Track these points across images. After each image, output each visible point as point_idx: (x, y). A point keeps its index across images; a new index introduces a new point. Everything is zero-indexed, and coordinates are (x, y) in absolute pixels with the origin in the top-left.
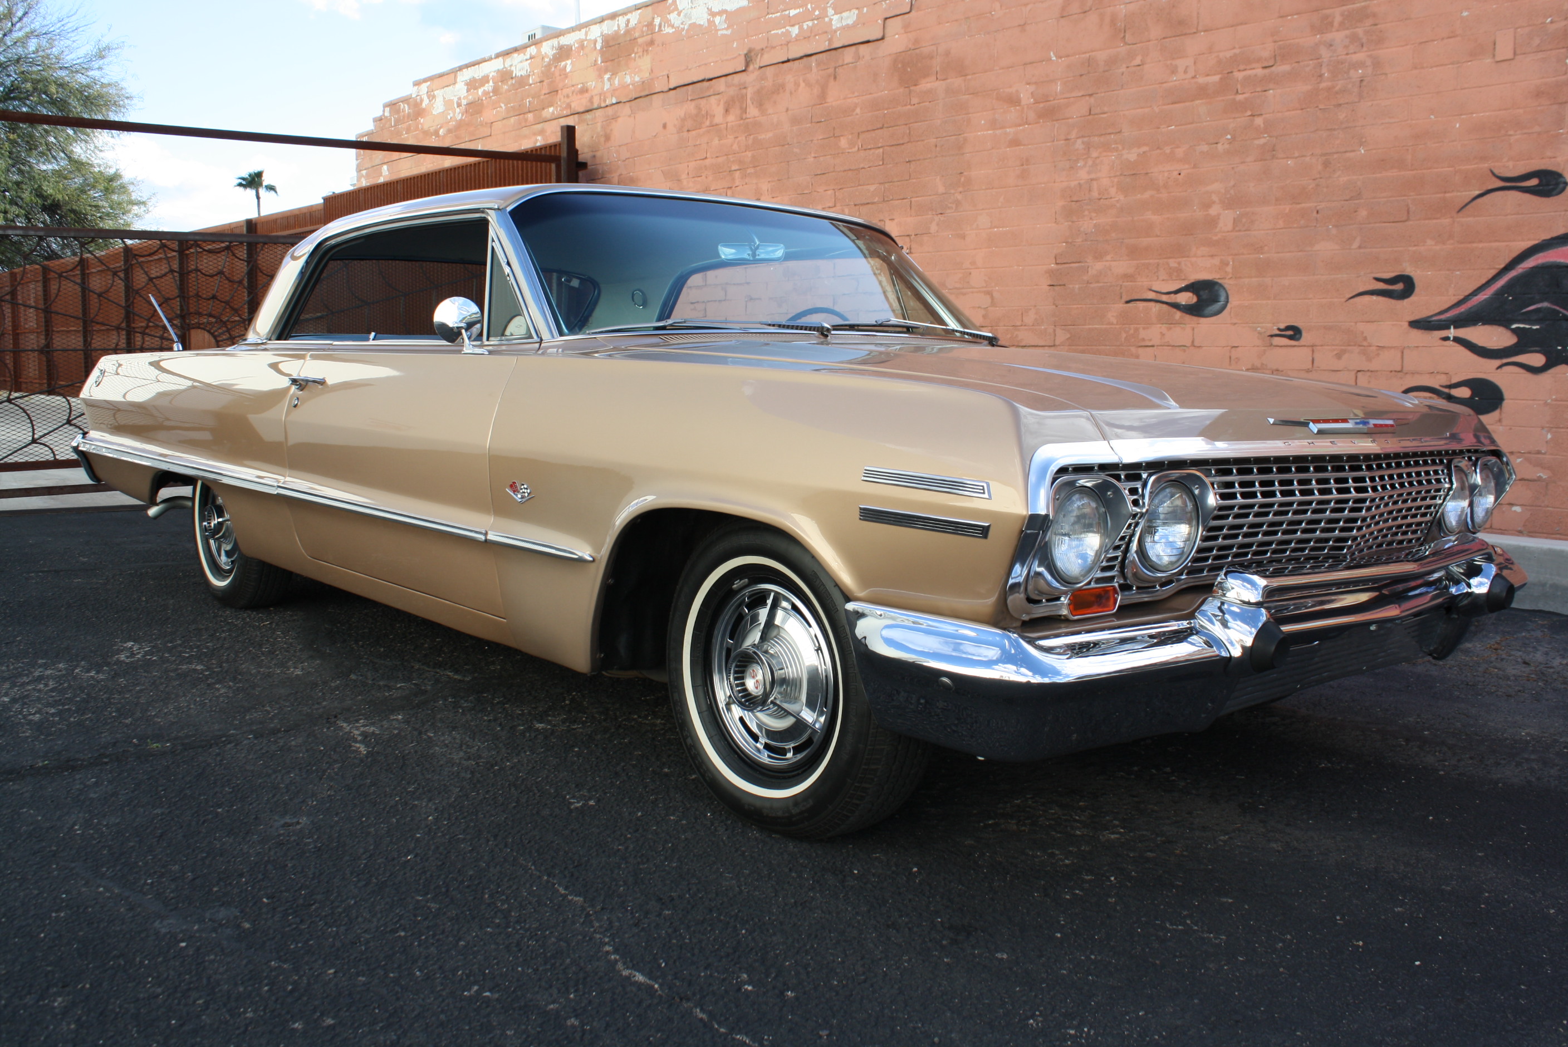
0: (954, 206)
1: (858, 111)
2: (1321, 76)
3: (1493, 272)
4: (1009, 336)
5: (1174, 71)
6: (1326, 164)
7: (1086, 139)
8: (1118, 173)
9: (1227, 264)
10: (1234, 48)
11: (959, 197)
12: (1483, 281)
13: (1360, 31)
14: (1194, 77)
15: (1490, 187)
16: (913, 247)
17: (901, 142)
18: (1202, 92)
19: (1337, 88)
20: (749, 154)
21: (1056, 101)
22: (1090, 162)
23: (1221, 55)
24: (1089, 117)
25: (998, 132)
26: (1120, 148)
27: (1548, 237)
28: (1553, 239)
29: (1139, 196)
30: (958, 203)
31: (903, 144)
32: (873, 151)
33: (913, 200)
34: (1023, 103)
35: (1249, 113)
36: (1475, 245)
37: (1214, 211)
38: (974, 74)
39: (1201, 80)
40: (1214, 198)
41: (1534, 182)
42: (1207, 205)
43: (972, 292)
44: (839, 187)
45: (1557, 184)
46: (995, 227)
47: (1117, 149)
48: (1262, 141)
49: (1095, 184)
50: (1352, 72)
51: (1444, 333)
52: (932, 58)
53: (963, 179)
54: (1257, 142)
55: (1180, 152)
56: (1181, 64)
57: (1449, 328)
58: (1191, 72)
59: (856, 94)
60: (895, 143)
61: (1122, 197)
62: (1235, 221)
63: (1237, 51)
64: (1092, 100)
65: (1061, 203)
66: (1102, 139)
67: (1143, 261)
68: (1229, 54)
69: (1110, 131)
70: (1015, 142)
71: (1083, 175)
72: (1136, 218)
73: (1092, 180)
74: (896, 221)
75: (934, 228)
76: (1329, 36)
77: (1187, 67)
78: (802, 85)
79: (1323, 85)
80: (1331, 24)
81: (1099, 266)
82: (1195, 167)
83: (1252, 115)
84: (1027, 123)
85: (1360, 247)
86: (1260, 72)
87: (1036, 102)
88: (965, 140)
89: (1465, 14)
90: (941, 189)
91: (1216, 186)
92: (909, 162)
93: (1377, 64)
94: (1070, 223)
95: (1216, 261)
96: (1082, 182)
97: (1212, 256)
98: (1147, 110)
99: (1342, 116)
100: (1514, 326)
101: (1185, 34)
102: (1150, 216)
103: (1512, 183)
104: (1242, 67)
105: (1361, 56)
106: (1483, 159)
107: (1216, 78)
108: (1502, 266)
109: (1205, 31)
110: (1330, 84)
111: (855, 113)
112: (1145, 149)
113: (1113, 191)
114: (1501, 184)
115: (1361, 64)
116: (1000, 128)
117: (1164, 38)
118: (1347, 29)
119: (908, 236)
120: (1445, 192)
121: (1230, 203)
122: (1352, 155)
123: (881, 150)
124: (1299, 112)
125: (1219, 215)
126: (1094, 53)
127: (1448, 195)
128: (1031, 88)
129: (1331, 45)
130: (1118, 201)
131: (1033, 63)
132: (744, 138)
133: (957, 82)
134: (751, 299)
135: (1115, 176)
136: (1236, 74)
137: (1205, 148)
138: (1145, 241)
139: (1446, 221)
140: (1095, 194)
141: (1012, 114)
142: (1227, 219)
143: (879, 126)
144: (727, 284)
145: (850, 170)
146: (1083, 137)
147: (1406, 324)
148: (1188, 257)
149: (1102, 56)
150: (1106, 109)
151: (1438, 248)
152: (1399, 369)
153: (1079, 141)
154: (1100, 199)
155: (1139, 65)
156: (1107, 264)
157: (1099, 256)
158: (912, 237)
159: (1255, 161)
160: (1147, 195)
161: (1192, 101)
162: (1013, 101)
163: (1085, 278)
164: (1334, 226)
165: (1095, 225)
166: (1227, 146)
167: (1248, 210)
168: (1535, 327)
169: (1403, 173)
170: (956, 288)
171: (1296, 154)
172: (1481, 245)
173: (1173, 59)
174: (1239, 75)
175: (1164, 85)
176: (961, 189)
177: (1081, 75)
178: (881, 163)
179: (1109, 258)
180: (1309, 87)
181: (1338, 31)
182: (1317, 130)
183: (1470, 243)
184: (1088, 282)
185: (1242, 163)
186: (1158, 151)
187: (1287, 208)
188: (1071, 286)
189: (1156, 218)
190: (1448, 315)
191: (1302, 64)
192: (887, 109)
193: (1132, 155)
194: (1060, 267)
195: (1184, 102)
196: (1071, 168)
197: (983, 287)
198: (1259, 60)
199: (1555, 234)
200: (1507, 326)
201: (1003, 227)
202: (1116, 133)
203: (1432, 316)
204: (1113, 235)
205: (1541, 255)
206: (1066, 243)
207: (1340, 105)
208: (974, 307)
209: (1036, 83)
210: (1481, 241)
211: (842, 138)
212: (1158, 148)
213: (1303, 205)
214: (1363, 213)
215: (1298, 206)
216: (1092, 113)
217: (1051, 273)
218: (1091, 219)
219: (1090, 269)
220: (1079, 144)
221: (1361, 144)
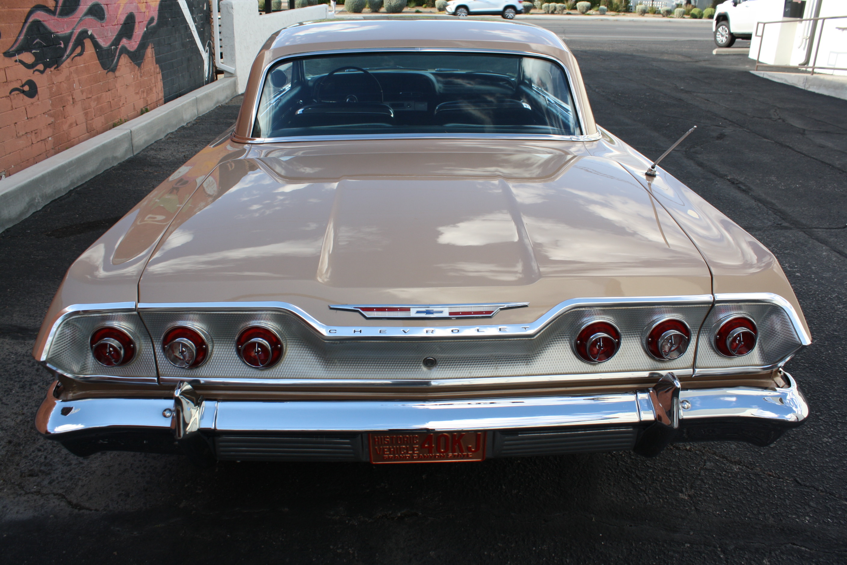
3: (22, 24)
12: (20, 29)
27: (32, 7)
28: (34, 7)
36: (14, 9)
51: (14, 58)
57: (16, 55)
100: (33, 51)
108: (24, 21)
147: (2, 55)
152: (6, 81)
168: (38, 51)
172: (16, 10)
183: (13, 8)
190: (14, 48)
199: (33, 5)
200: (31, 52)
203: (9, 49)
205: (32, 15)
210: (15, 8)
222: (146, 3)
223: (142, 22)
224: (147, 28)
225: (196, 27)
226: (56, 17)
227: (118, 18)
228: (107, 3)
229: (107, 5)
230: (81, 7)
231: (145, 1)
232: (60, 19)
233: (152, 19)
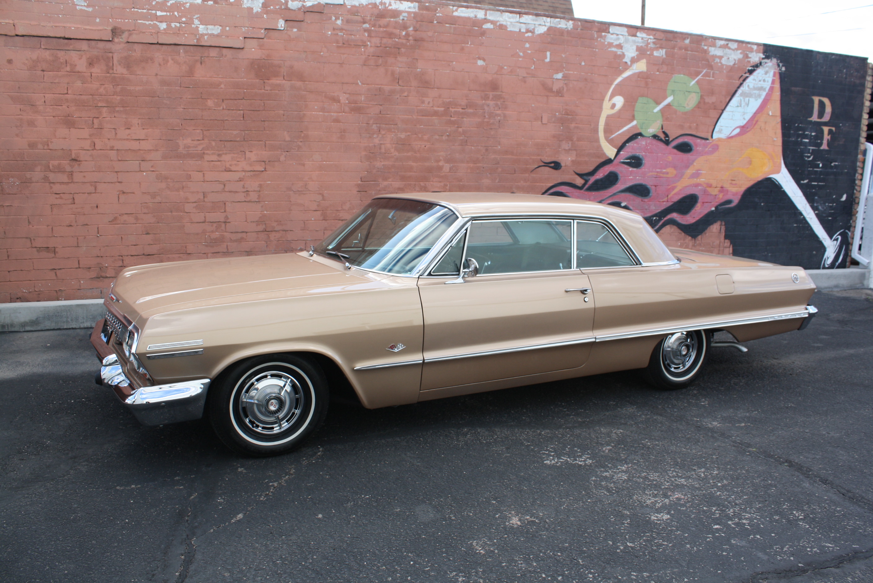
0: (297, 148)
1: (222, 86)
2: (485, 116)
4: (334, 215)
5: (423, 102)
6: (487, 150)
7: (378, 125)
8: (395, 143)
9: (447, 186)
10: (450, 98)
11: (300, 144)
13: (499, 103)
14: (432, 107)
15: (541, 165)
16: (266, 167)
17: (258, 110)
18: (436, 113)
19: (491, 122)
20: (119, 98)
21: (361, 105)
22: (380, 136)
23: (445, 100)
24: (380, 115)
25: (326, 114)
26: (396, 131)
27: (556, 183)
28: (558, 184)
29: (405, 154)
30: (299, 147)
31: (259, 111)
32: (235, 111)
33: (267, 142)
34: (342, 102)
35: (456, 126)
37: (441, 164)
38: (310, 81)
39: (436, 108)
40: (441, 158)
41: (553, 165)
42: (438, 161)
43: (310, 193)
44: (206, 129)
45: (559, 166)
46: (324, 161)
47: (395, 132)
48: (462, 138)
49: (383, 146)
50: (496, 117)
52: (280, 67)
53: (303, 135)
54: (459, 138)
55: (426, 137)
56: (427, 100)
58: (431, 105)
59: (220, 76)
60: (253, 109)
61: (397, 154)
62: (450, 169)
63: (451, 100)
64: (381, 107)
65: (364, 153)
66: (387, 126)
67: (408, 183)
68: (448, 100)
69: (392, 123)
70: (337, 121)
71: (377, 141)
72: (404, 163)
73: (381, 144)
74: (254, 152)
75: (282, 158)
76: (488, 102)
77: (429, 102)
78: (171, 62)
79: (486, 120)
80: (489, 98)
81: (385, 183)
82: (433, 144)
83: (458, 127)
84: (344, 112)
85: (498, 182)
86: (460, 110)
87: (349, 103)
88: (304, 115)
89: (533, 105)
90: (288, 139)
91: (442, 153)
92: (264, 121)
93: (505, 116)
94: (369, 163)
95: (442, 184)
96: (376, 144)
97: (440, 182)
98: (410, 117)
99: (492, 133)
101: (429, 88)
102: (411, 163)
103: (547, 164)
104: (453, 107)
105: (499, 112)
106: (539, 155)
107: (442, 109)
109: (438, 88)
110: (488, 120)
111: (220, 87)
112: (409, 134)
113: (392, 150)
114: (543, 164)
115: (499, 115)
116: (327, 112)
117: (419, 87)
118: (494, 101)
119: (263, 161)
120: (527, 165)
121: (448, 161)
122: (495, 148)
123: (242, 112)
124: (476, 129)
125: (443, 166)
126: (382, 86)
127: (528, 166)
128: (347, 96)
129: (488, 106)
130: (395, 155)
131: (348, 83)
132: (111, 86)
133: (299, 84)
134: (124, 193)
135: (394, 144)
136: (451, 109)
137: (437, 137)
138: (409, 174)
139: (527, 175)
140: (383, 151)
141: (335, 106)
142: (447, 167)
143: (242, 98)
144: (96, 182)
145: (216, 120)
146: (376, 124)
148: (429, 182)
149: (387, 88)
150: (389, 113)
151: (524, 184)
153: (374, 125)
154: (385, 153)
155: (406, 96)
156: (390, 183)
157: (385, 179)
158: (266, 163)
159: (459, 145)
160: (409, 154)
161: (431, 116)
162: (336, 100)
163: (378, 188)
164: (490, 174)
165: (383, 165)
166: (447, 138)
167: (455, 164)
169: (513, 157)
170: (298, 191)
171: (475, 145)
172: (538, 184)
173: (423, 97)
174: (453, 110)
175: (419, 108)
176: (301, 140)
177: (375, 95)
178: (242, 119)
179: (390, 180)
180: (480, 120)
181: (491, 101)
182: (483, 137)
183: (534, 183)
184: (379, 191)
185: (454, 145)
186: (415, 136)
187: (472, 165)
188: (370, 192)
189: (414, 164)
191: (478, 110)
192: (246, 89)
193: (403, 136)
194: (363, 183)
195: (428, 116)
196: (370, 137)
197: (317, 191)
198: (460, 105)
199: (558, 182)
201: (329, 162)
202: (395, 125)
204: (393, 170)
206: (367, 172)
207: (491, 129)
208: (310, 201)
209: (349, 94)
210: (537, 183)
211: (209, 100)
212: (416, 134)
213: (478, 165)
214: (500, 170)
215: (476, 165)
216: (382, 113)
217: (358, 185)
218: (381, 162)
219: (380, 185)
220: (374, 127)
221: (499, 144)
222: (722, 187)
223: (711, 202)
224: (716, 208)
225: (817, 216)
226: (582, 191)
227: (669, 197)
228: (656, 185)
229: (656, 186)
230: (617, 186)
231: (720, 186)
232: (586, 193)
233: (729, 202)
